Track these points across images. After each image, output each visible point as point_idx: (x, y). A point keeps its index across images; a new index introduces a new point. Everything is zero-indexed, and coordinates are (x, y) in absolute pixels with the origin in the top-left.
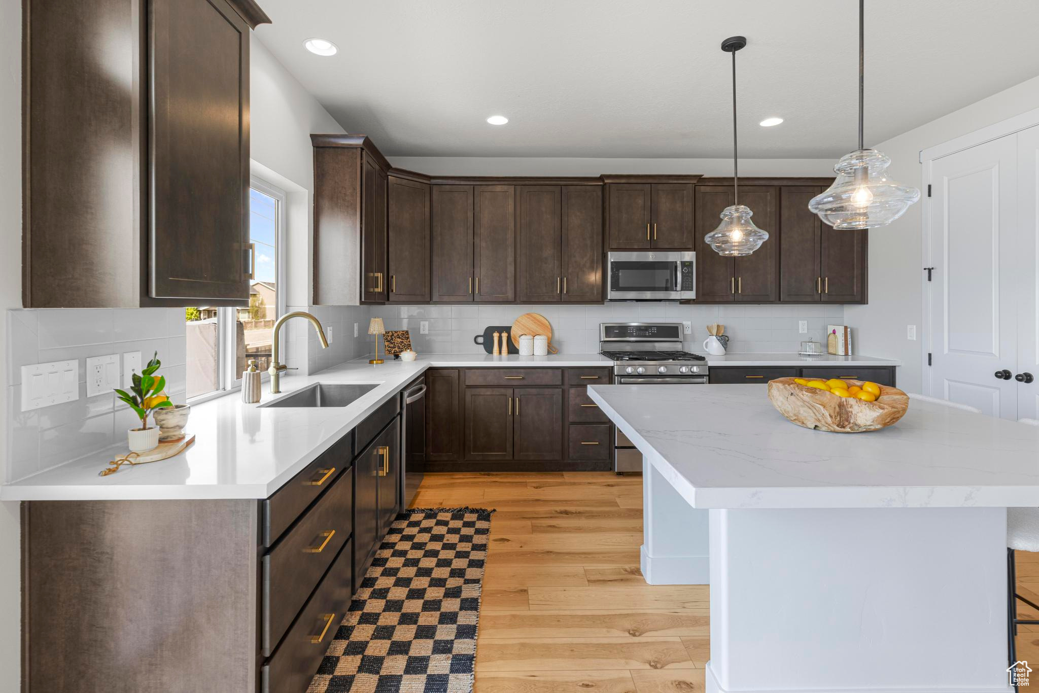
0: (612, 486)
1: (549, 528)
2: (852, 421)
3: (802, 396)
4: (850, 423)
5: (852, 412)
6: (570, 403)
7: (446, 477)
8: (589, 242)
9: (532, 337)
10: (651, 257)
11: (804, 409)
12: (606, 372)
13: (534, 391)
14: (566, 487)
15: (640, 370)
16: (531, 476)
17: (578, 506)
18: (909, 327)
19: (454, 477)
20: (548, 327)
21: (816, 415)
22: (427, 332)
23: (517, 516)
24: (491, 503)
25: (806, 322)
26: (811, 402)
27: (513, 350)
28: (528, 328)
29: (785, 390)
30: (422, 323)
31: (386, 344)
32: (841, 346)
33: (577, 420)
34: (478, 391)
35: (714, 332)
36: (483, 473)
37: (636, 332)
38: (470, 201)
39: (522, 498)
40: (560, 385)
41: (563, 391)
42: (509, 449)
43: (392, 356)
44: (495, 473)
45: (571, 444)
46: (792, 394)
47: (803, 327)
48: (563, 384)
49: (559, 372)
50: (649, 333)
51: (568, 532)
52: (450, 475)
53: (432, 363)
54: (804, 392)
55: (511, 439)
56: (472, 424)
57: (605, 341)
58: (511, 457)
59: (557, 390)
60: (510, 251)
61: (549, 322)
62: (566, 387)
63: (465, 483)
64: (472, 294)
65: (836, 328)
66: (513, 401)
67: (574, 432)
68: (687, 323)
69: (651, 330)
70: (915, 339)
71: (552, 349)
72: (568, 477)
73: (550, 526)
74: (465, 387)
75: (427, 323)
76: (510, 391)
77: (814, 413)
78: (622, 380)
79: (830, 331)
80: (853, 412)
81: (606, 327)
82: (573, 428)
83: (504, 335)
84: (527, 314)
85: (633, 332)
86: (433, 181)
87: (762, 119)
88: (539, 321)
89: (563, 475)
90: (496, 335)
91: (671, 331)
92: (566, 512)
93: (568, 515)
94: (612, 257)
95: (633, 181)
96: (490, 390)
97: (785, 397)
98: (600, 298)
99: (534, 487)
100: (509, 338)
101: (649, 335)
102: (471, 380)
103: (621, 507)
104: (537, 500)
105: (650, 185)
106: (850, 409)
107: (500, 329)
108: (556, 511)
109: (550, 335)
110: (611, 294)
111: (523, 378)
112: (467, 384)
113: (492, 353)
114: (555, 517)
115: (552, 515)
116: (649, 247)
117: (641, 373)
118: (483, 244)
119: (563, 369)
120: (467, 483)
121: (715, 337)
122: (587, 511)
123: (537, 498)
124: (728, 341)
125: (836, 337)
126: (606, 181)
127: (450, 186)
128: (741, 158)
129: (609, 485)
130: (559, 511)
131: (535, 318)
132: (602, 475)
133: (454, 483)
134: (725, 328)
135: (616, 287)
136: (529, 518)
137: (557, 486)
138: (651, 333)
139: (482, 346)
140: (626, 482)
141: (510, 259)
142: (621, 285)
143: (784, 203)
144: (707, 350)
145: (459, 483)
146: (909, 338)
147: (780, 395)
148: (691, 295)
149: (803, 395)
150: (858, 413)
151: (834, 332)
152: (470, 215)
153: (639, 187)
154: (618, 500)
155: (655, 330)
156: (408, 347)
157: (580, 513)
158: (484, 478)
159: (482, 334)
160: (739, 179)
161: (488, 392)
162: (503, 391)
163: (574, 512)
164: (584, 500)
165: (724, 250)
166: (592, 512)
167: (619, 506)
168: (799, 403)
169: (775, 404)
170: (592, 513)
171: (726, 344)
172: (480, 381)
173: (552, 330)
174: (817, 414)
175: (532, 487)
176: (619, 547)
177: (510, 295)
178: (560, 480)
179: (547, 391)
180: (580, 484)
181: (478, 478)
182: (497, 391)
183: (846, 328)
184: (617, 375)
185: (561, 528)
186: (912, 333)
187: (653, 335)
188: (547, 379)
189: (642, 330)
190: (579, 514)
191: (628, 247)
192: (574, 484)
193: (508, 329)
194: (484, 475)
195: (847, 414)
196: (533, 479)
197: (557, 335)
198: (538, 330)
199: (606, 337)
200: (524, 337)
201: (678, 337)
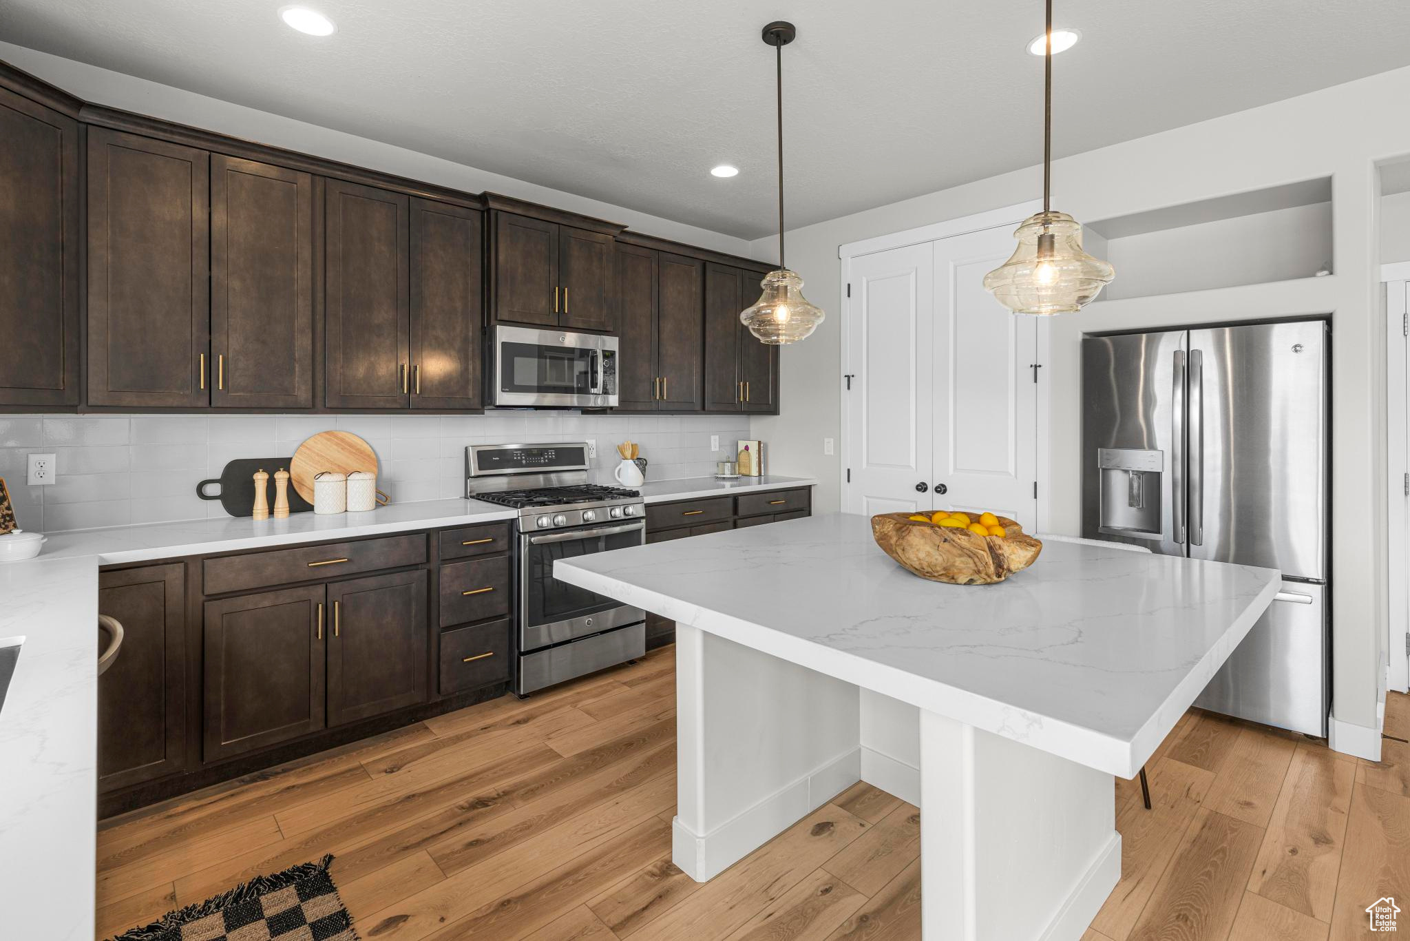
0: (525, 721)
1: (472, 850)
2: (1005, 567)
3: (959, 541)
4: (1003, 569)
5: (1003, 555)
6: (442, 593)
7: (148, 820)
8: (459, 305)
9: (344, 478)
11: (962, 559)
12: (504, 529)
13: (371, 582)
14: (447, 750)
15: (561, 520)
16: (364, 750)
17: (493, 780)
18: (826, 440)
19: (172, 812)
20: (369, 456)
21: (976, 566)
23: (388, 850)
24: (311, 842)
25: (717, 437)
26: (972, 548)
27: (299, 505)
28: (328, 461)
29: (935, 536)
32: (756, 465)
33: (455, 621)
34: (240, 602)
35: (628, 453)
36: (246, 777)
37: (526, 459)
38: (201, 183)
39: (373, 805)
40: (424, 563)
41: (429, 573)
42: (317, 709)
44: (279, 768)
45: (443, 667)
46: (945, 540)
47: (715, 442)
50: (544, 459)
51: (509, 842)
52: (158, 811)
53: (104, 555)
54: (960, 536)
55: (321, 689)
56: (223, 679)
57: (479, 476)
58: (322, 724)
59: (418, 573)
60: (302, 305)
61: (372, 448)
62: (433, 565)
63: (211, 816)
64: (208, 392)
65: (749, 443)
66: (326, 609)
67: (450, 645)
68: (591, 442)
69: (548, 455)
70: (832, 454)
71: (383, 499)
72: (440, 729)
73: (471, 844)
74: (204, 598)
76: (321, 590)
77: (975, 563)
78: (533, 539)
79: (741, 446)
80: (1005, 556)
81: (479, 452)
82: (446, 636)
83: (281, 477)
84: (327, 433)
85: (522, 459)
86: (85, 116)
87: (714, 165)
88: (351, 445)
89: (427, 728)
90: (260, 479)
91: (573, 455)
92: (482, 803)
93: (487, 806)
94: (505, 334)
95: (533, 214)
96: (271, 595)
97: (935, 545)
98: (480, 406)
99: (386, 772)
100: (290, 480)
101: (545, 463)
102: (219, 581)
103: (565, 756)
104: (410, 798)
105: (557, 225)
106: (1000, 552)
107: (274, 465)
108: (462, 808)
109: (377, 472)
111: (349, 560)
112: (208, 591)
113: (252, 515)
114: (468, 821)
115: (459, 819)
116: (556, 324)
117: (561, 525)
118: (236, 284)
120: (219, 815)
121: (631, 461)
122: (515, 785)
123: (404, 792)
124: (646, 465)
125: (749, 455)
126: (491, 205)
127: (141, 139)
129: (518, 722)
130: (466, 805)
131: (343, 440)
132: (497, 706)
133: (180, 828)
135: (509, 386)
136: (418, 845)
137: (430, 753)
138: (548, 459)
139: (219, 502)
140: (540, 707)
141: (302, 318)
142: (517, 382)
143: (709, 284)
144: (620, 480)
145: (198, 822)
146: (826, 453)
147: (926, 543)
148: (613, 401)
149: (959, 539)
150: (1011, 555)
151: (747, 448)
153: (542, 225)
154: (552, 745)
155: (552, 455)
157: (506, 793)
158: (259, 787)
159: (219, 476)
161: (266, 601)
162: (301, 592)
163: (494, 795)
164: (498, 765)
165: (766, 334)
166: (524, 784)
167: (559, 756)
168: (955, 551)
169: (912, 556)
170: (527, 785)
171: (645, 470)
172: (246, 580)
173: (377, 463)
174: (979, 564)
175: (380, 772)
176: (614, 833)
177: (302, 393)
178: (425, 740)
179: (398, 578)
180: (469, 735)
181: (243, 792)
182: (285, 597)
183: (760, 443)
184: (524, 533)
185: (493, 838)
186: (829, 447)
189: (534, 455)
190: (505, 797)
191: (525, 321)
192: (458, 739)
193: (285, 464)
194: (253, 780)
195: (999, 558)
196: (374, 754)
197: (387, 470)
198: (353, 463)
199: (480, 469)
200: (325, 478)
201: (583, 463)
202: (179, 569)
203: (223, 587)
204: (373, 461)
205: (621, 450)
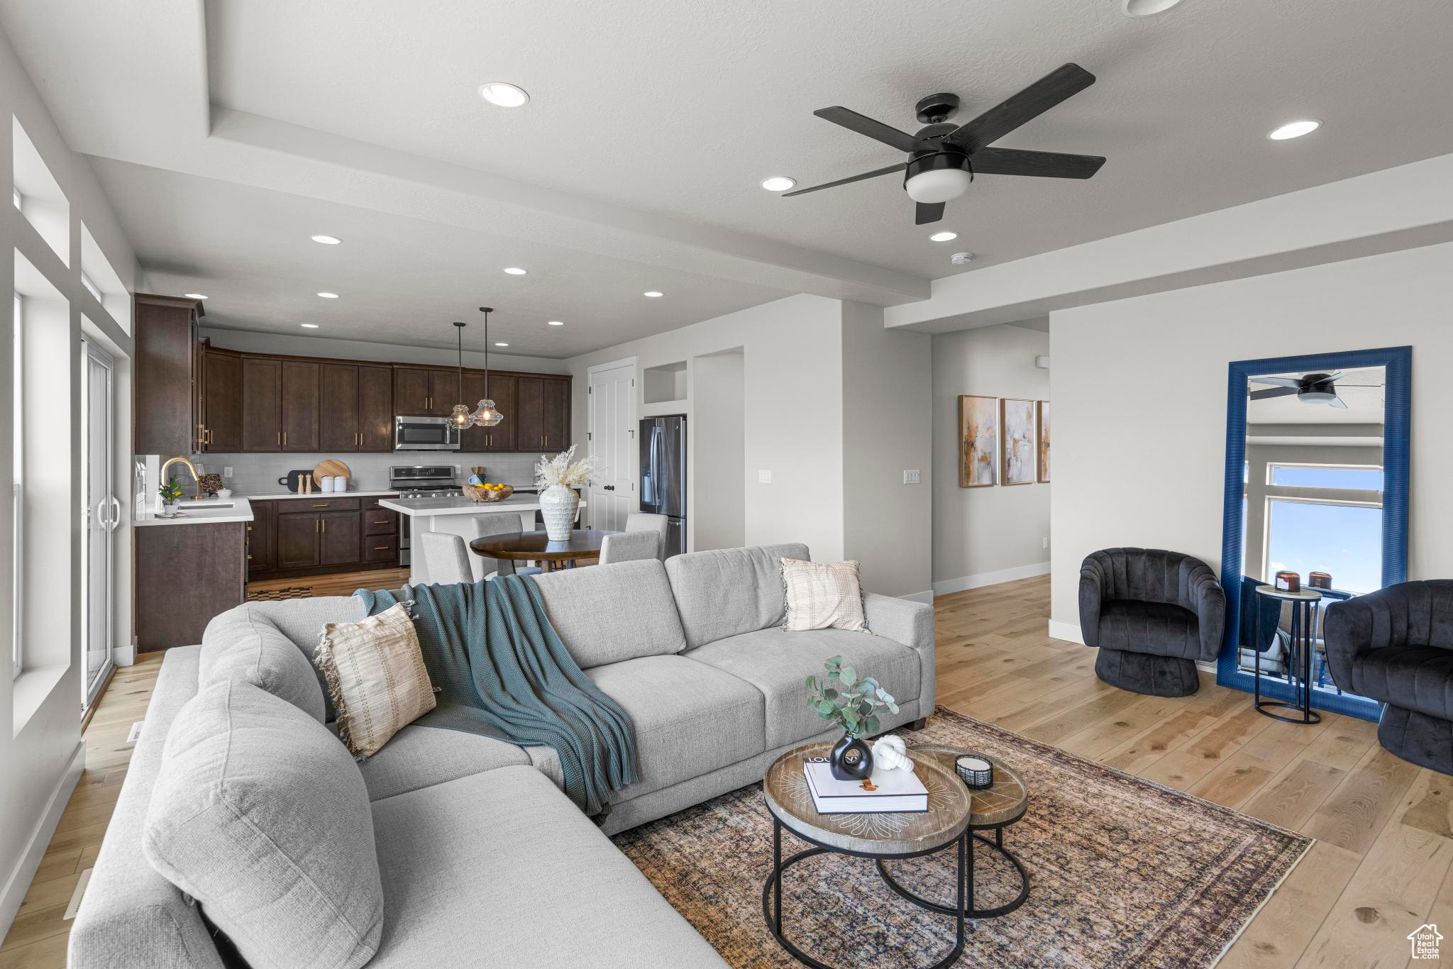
6: (367, 522)
8: (381, 408)
9: (332, 478)
10: (427, 420)
13: (337, 515)
20: (346, 470)
22: (231, 476)
27: (316, 488)
28: (328, 471)
30: (226, 468)
31: (202, 484)
33: (372, 533)
34: (289, 517)
35: (476, 471)
37: (419, 473)
38: (279, 373)
40: (358, 510)
41: (361, 514)
42: (317, 558)
43: (208, 494)
45: (366, 550)
48: (360, 508)
49: (357, 501)
55: (318, 551)
57: (395, 480)
58: (318, 563)
59: (356, 514)
60: (315, 413)
61: (347, 466)
62: (363, 511)
64: (280, 445)
66: (320, 523)
67: (369, 542)
68: (458, 466)
69: (431, 471)
71: (350, 486)
75: (231, 469)
76: (318, 515)
81: (395, 470)
82: (368, 539)
83: (308, 477)
84: (328, 460)
86: (243, 356)
88: (337, 465)
90: (301, 477)
91: (446, 472)
94: (399, 419)
95: (414, 367)
96: (300, 515)
98: (391, 449)
100: (312, 478)
101: (429, 474)
102: (283, 509)
105: (426, 370)
107: (305, 473)
109: (348, 476)
110: (398, 446)
111: (328, 505)
112: (280, 512)
113: (297, 488)
116: (427, 413)
118: (291, 407)
119: (360, 498)
121: (477, 475)
124: (485, 477)
126: (395, 367)
128: (489, 353)
131: (334, 463)
134: (484, 469)
135: (402, 440)
139: (288, 485)
141: (315, 417)
142: (406, 439)
143: (521, 388)
148: (458, 446)
152: (279, 383)
153: (419, 372)
155: (433, 471)
156: (221, 487)
159: (285, 477)
160: (488, 371)
161: (297, 516)
162: (311, 516)
172: (291, 509)
173: (350, 473)
177: (315, 446)
179: (349, 514)
182: (304, 516)
187: (432, 475)
188: (348, 506)
189: (424, 471)
191: (411, 413)
193: (311, 472)
197: (354, 476)
198: (337, 472)
199: (395, 476)
200: (325, 478)
201: (450, 475)
202: (270, 503)
203: (284, 511)
204: (347, 472)
205: (473, 469)
